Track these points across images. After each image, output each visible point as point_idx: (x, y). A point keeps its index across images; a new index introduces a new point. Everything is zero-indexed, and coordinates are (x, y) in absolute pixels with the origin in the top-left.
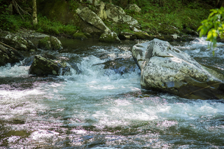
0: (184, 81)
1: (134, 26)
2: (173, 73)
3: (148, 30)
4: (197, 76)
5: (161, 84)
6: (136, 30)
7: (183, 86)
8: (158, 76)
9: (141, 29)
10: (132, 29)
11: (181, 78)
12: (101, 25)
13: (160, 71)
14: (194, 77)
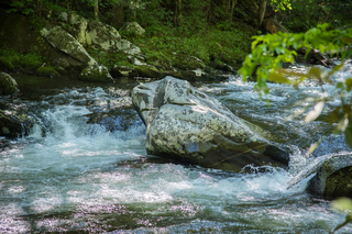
0: (213, 142)
1: (135, 56)
2: (196, 130)
3: (157, 63)
4: (233, 135)
5: (178, 147)
6: (137, 62)
7: (212, 150)
8: (174, 134)
9: (146, 61)
10: (131, 62)
11: (208, 138)
12: (81, 54)
13: (175, 127)
14: (228, 136)
